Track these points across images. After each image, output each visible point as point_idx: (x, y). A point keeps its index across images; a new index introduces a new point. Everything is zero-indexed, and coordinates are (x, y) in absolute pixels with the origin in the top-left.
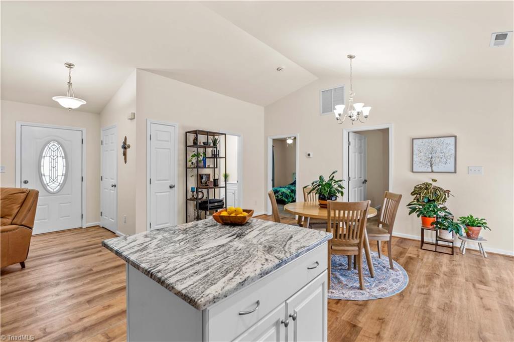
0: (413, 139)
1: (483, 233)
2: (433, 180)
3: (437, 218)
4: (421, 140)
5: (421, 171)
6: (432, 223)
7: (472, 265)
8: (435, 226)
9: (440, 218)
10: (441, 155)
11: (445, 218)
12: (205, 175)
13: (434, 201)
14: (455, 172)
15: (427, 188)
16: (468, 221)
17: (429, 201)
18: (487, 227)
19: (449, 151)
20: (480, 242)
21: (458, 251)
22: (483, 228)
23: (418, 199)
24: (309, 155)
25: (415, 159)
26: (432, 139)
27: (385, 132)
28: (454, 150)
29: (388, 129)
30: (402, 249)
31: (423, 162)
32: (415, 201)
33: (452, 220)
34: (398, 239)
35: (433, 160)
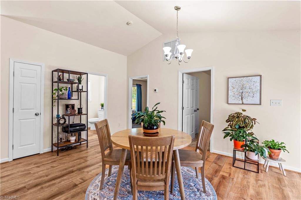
0: (228, 78)
1: (282, 154)
2: (243, 110)
3: (246, 141)
4: (234, 79)
5: (234, 103)
6: (242, 145)
7: (275, 185)
8: (244, 148)
9: (248, 141)
10: (250, 90)
11: (252, 141)
12: (71, 105)
13: (243, 127)
14: (260, 104)
15: (238, 116)
16: (270, 144)
17: (240, 127)
18: (286, 150)
19: (256, 87)
20: (280, 162)
21: (262, 168)
22: (282, 151)
23: (231, 126)
24: (155, 90)
25: (230, 94)
26: (243, 78)
27: (209, 72)
28: (259, 86)
29: (210, 71)
30: (218, 166)
31: (236, 96)
32: (229, 127)
33: (258, 143)
34: (217, 155)
35: (243, 94)
